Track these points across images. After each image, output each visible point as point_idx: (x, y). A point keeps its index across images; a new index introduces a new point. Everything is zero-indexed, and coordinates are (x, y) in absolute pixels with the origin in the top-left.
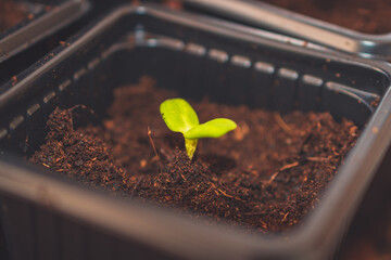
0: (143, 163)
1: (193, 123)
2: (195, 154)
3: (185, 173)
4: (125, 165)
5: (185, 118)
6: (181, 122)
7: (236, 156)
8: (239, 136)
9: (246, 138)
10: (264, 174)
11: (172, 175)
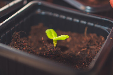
0: (40, 49)
1: (56, 36)
2: (57, 46)
3: (53, 51)
4: (35, 49)
5: (53, 34)
6: (52, 36)
7: (68, 46)
8: (69, 40)
9: (71, 41)
10: (77, 52)
11: (49, 52)
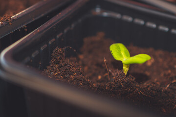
0: (100, 77)
1: (127, 56)
2: (128, 73)
3: (122, 82)
4: (90, 78)
5: (123, 53)
6: (121, 55)
7: (148, 73)
8: (149, 64)
9: (153, 64)
10: (163, 84)
11: (116, 83)
